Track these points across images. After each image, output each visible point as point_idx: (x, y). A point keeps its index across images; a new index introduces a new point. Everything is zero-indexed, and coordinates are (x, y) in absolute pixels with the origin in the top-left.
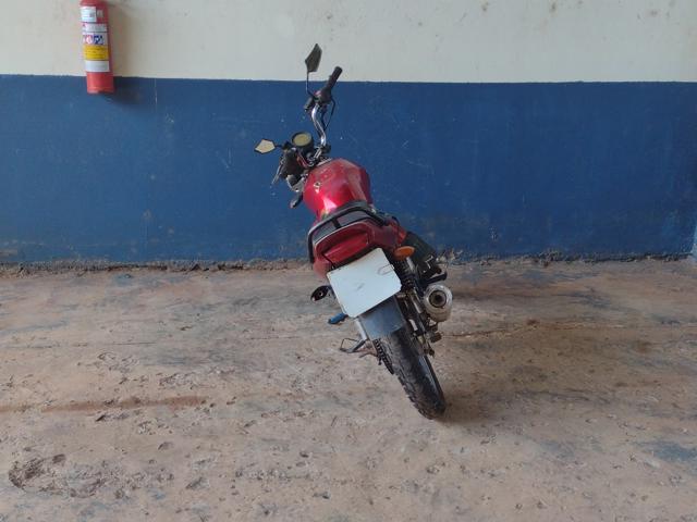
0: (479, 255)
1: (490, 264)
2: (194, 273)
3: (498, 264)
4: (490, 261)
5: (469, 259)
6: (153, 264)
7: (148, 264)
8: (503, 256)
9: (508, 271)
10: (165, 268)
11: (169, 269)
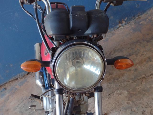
0: (134, 16)
1: (140, 18)
2: (29, 75)
3: (143, 16)
4: (139, 16)
5: (130, 20)
6: (12, 79)
7: (10, 80)
8: (144, 11)
9: (150, 18)
10: (17, 79)
11: (19, 79)
